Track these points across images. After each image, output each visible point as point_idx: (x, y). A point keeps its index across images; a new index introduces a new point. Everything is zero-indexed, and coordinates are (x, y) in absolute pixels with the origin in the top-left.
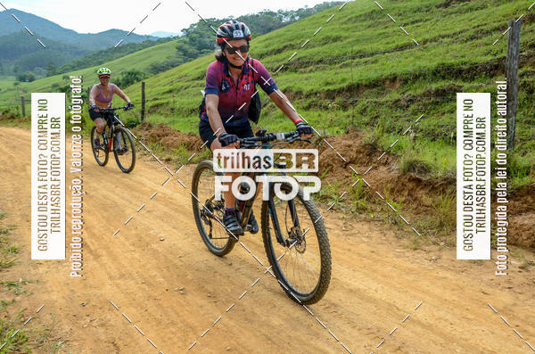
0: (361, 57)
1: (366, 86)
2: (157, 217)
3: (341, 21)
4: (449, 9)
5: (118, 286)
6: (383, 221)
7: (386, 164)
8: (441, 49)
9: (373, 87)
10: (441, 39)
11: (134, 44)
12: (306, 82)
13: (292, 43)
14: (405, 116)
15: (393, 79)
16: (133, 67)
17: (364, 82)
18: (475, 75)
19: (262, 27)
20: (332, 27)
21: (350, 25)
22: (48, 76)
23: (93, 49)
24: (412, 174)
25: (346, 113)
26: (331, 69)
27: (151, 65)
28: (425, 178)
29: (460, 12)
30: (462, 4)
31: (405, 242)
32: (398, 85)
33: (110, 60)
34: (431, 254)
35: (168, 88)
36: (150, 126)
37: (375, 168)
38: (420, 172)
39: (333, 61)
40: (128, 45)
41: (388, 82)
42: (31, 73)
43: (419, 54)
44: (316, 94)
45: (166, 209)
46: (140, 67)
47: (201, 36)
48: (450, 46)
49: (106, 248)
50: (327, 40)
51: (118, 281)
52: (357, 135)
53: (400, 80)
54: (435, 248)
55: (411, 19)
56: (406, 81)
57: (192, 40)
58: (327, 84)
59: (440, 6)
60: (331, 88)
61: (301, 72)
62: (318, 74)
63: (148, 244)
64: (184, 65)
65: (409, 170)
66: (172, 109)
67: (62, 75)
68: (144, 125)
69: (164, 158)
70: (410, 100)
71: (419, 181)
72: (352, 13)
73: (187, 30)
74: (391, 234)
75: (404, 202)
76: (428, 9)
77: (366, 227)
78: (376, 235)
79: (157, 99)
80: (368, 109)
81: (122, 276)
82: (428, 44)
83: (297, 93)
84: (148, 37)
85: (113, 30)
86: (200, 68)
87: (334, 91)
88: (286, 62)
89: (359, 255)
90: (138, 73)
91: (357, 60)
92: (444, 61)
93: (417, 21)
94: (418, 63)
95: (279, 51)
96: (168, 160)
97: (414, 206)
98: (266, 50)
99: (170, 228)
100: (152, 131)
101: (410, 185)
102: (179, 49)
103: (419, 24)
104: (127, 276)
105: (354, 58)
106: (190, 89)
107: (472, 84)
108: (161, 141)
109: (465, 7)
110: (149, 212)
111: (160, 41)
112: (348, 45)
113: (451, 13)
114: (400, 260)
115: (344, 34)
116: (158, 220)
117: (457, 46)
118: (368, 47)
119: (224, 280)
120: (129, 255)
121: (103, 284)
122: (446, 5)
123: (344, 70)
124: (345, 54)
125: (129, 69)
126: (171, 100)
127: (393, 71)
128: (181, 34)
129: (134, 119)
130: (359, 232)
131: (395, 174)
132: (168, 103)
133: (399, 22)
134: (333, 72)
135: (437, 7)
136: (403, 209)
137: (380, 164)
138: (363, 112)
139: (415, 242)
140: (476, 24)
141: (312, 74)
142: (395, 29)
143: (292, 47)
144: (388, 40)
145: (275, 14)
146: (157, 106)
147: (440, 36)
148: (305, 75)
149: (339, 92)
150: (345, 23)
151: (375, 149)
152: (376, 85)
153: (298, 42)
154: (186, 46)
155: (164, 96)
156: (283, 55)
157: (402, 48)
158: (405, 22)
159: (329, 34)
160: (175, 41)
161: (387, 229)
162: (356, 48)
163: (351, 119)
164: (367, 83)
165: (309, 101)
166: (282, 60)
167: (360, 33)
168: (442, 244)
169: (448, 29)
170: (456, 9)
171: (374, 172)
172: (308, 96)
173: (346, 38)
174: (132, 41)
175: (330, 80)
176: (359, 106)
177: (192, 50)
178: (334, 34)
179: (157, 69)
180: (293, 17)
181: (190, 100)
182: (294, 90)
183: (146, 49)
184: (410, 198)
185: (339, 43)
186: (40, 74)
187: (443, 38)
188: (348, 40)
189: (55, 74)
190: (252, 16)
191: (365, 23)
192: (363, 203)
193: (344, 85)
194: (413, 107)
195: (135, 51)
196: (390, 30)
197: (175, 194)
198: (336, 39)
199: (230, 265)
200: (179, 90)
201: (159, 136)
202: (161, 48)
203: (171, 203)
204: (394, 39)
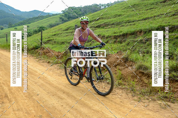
0: (129, 22)
1: (130, 34)
2: (38, 85)
3: (122, 8)
4: (165, 4)
5: (15, 114)
6: (128, 89)
7: (131, 66)
8: (160, 20)
9: (132, 35)
10: (161, 16)
11: (43, 16)
12: (107, 32)
13: (103, 17)
14: (145, 46)
15: (141, 32)
16: (42, 25)
17: (129, 33)
18: (174, 30)
19: (93, 10)
20: (119, 10)
21: (125, 10)
22: (9, 28)
23: (27, 18)
24: (140, 70)
25: (121, 45)
26: (117, 27)
27: (49, 24)
28: (145, 72)
29: (170, 5)
30: (171, 1)
31: (135, 98)
32: (142, 34)
33: (34, 22)
34: (145, 104)
35: (54, 34)
36: (44, 48)
37: (127, 67)
38: (144, 70)
39: (118, 24)
40: (41, 16)
41: (138, 33)
42: (2, 26)
43: (152, 21)
44: (110, 37)
45: (42, 82)
46: (45, 25)
47: (69, 13)
48: (164, 18)
49: (15, 98)
50: (116, 16)
51: (16, 112)
52: (121, 54)
53: (143, 32)
54: (147, 101)
55: (150, 8)
56: (145, 32)
57: (66, 15)
58: (115, 33)
59: (162, 2)
60: (116, 35)
61: (105, 28)
62: (111, 29)
63: (32, 96)
64: (61, 25)
65: (139, 69)
66: (55, 42)
67: (14, 28)
68: (41, 48)
69: (47, 61)
70: (147, 40)
71: (143, 73)
72: (127, 5)
73: (64, 11)
74: (130, 95)
75: (137, 82)
76: (157, 3)
77: (121, 91)
78: (124, 95)
79: (49, 38)
80: (130, 43)
81: (18, 110)
82: (156, 17)
83: (103, 37)
84: (49, 13)
85: (35, 10)
86: (67, 26)
87: (117, 36)
88: (100, 24)
89: (115, 103)
90: (44, 27)
91: (127, 24)
92: (161, 25)
93: (152, 8)
94: (151, 25)
95: (98, 20)
96: (49, 62)
97: (141, 83)
98: (92, 19)
99: (42, 90)
100: (44, 50)
101: (140, 75)
102: (61, 18)
103: (153, 10)
104: (20, 110)
105: (126, 23)
106: (62, 34)
107: (172, 34)
108: (47, 55)
109: (172, 2)
110: (36, 83)
111: (53, 15)
112: (124, 18)
113: (166, 5)
114: (132, 106)
115: (123, 13)
116: (39, 87)
117: (167, 18)
118: (132, 19)
119: (58, 113)
120: (23, 101)
121: (10, 113)
122: (164, 2)
123: (122, 28)
124: (123, 22)
125: (40, 26)
126: (55, 38)
127: (141, 28)
128: (61, 13)
129: (38, 46)
130: (118, 93)
131: (134, 70)
132: (53, 39)
133: (145, 9)
134: (117, 28)
135: (160, 3)
136: (137, 84)
137: (129, 66)
138: (128, 44)
139: (140, 98)
140: (176, 10)
141: (109, 29)
142: (143, 11)
143: (102, 18)
144: (140, 16)
145: (98, 5)
146: (49, 40)
147: (161, 14)
148: (106, 30)
149: (119, 36)
150: (124, 9)
151: (127, 60)
152: (134, 34)
153: (105, 16)
154: (63, 17)
155: (52, 37)
156: (99, 21)
157: (145, 19)
158: (147, 9)
159: (117, 13)
160: (59, 15)
161: (129, 93)
162: (127, 19)
163: (123, 47)
164: (130, 33)
165: (107, 40)
166: (98, 24)
167: (129, 13)
168: (150, 99)
169: (164, 12)
170: (168, 4)
171: (126, 69)
172: (107, 38)
173: (123, 15)
174: (42, 15)
175: (116, 31)
176: (127, 42)
177: (66, 19)
178: (119, 13)
179: (51, 26)
180: (105, 6)
181: (62, 39)
182: (102, 35)
183: (47, 18)
184: (139, 80)
185: (121, 17)
186: (6, 27)
187: (162, 15)
188: (124, 16)
189: (11, 27)
190: (89, 6)
191: (131, 9)
192: (120, 81)
193: (121, 34)
194: (147, 43)
195: (44, 19)
196: (141, 12)
197: (48, 76)
198: (120, 15)
199: (62, 106)
200: (58, 35)
201: (47, 52)
202: (53, 18)
203: (45, 79)
204: (142, 15)
